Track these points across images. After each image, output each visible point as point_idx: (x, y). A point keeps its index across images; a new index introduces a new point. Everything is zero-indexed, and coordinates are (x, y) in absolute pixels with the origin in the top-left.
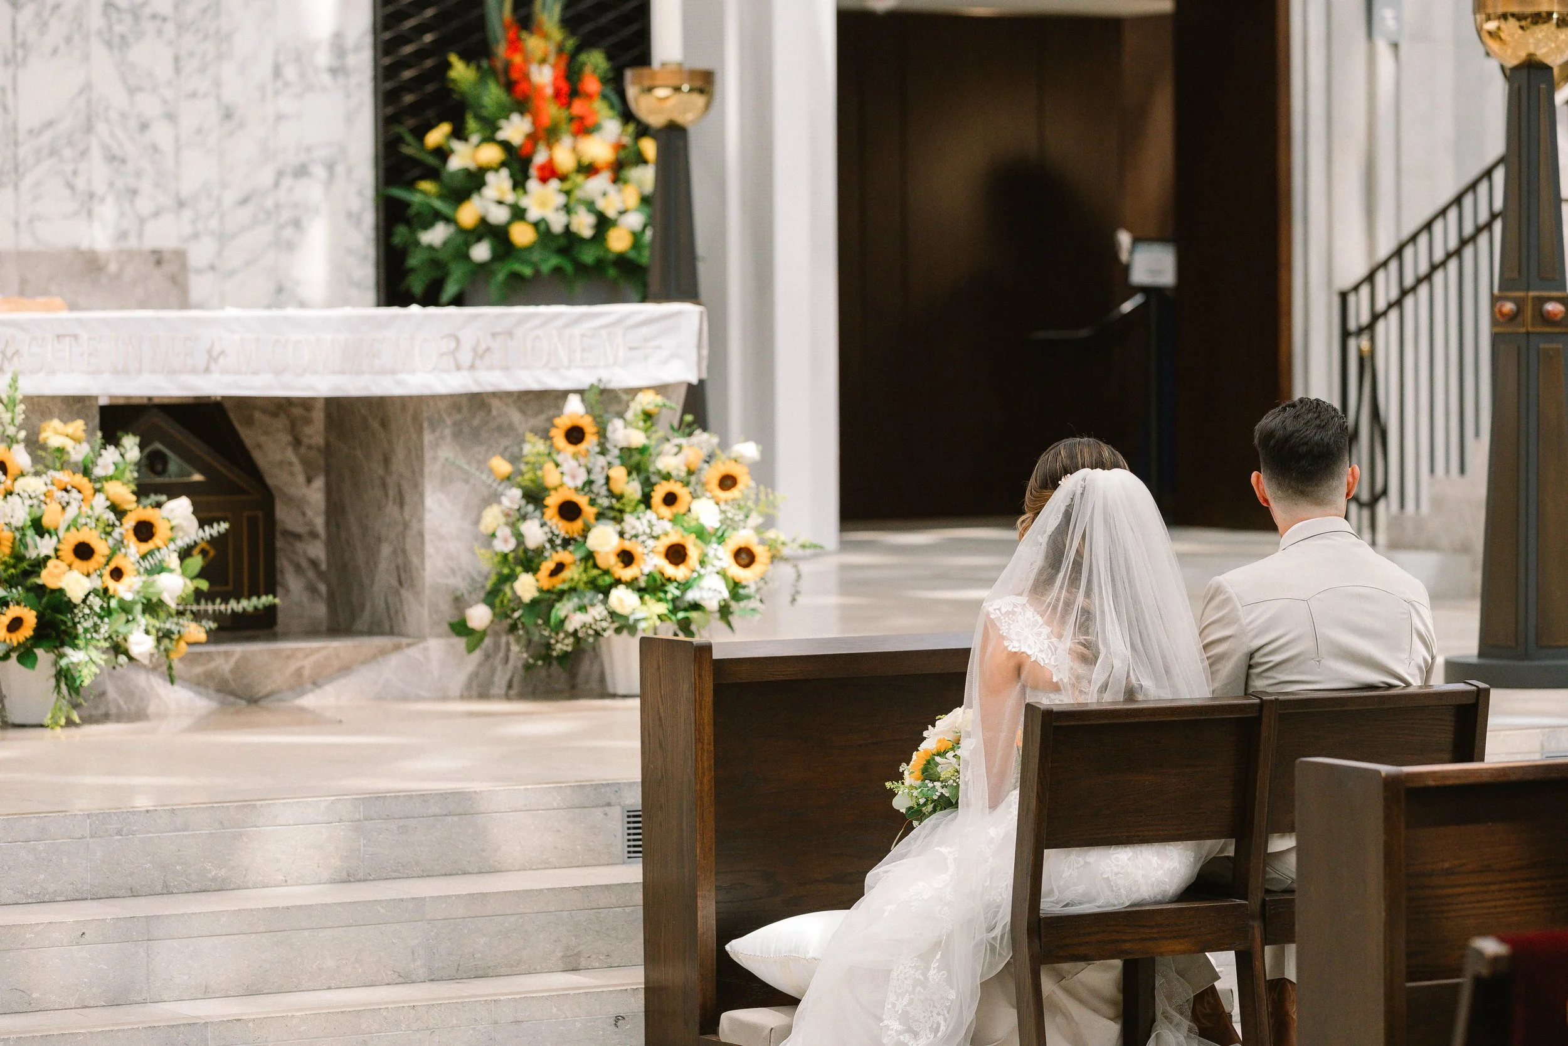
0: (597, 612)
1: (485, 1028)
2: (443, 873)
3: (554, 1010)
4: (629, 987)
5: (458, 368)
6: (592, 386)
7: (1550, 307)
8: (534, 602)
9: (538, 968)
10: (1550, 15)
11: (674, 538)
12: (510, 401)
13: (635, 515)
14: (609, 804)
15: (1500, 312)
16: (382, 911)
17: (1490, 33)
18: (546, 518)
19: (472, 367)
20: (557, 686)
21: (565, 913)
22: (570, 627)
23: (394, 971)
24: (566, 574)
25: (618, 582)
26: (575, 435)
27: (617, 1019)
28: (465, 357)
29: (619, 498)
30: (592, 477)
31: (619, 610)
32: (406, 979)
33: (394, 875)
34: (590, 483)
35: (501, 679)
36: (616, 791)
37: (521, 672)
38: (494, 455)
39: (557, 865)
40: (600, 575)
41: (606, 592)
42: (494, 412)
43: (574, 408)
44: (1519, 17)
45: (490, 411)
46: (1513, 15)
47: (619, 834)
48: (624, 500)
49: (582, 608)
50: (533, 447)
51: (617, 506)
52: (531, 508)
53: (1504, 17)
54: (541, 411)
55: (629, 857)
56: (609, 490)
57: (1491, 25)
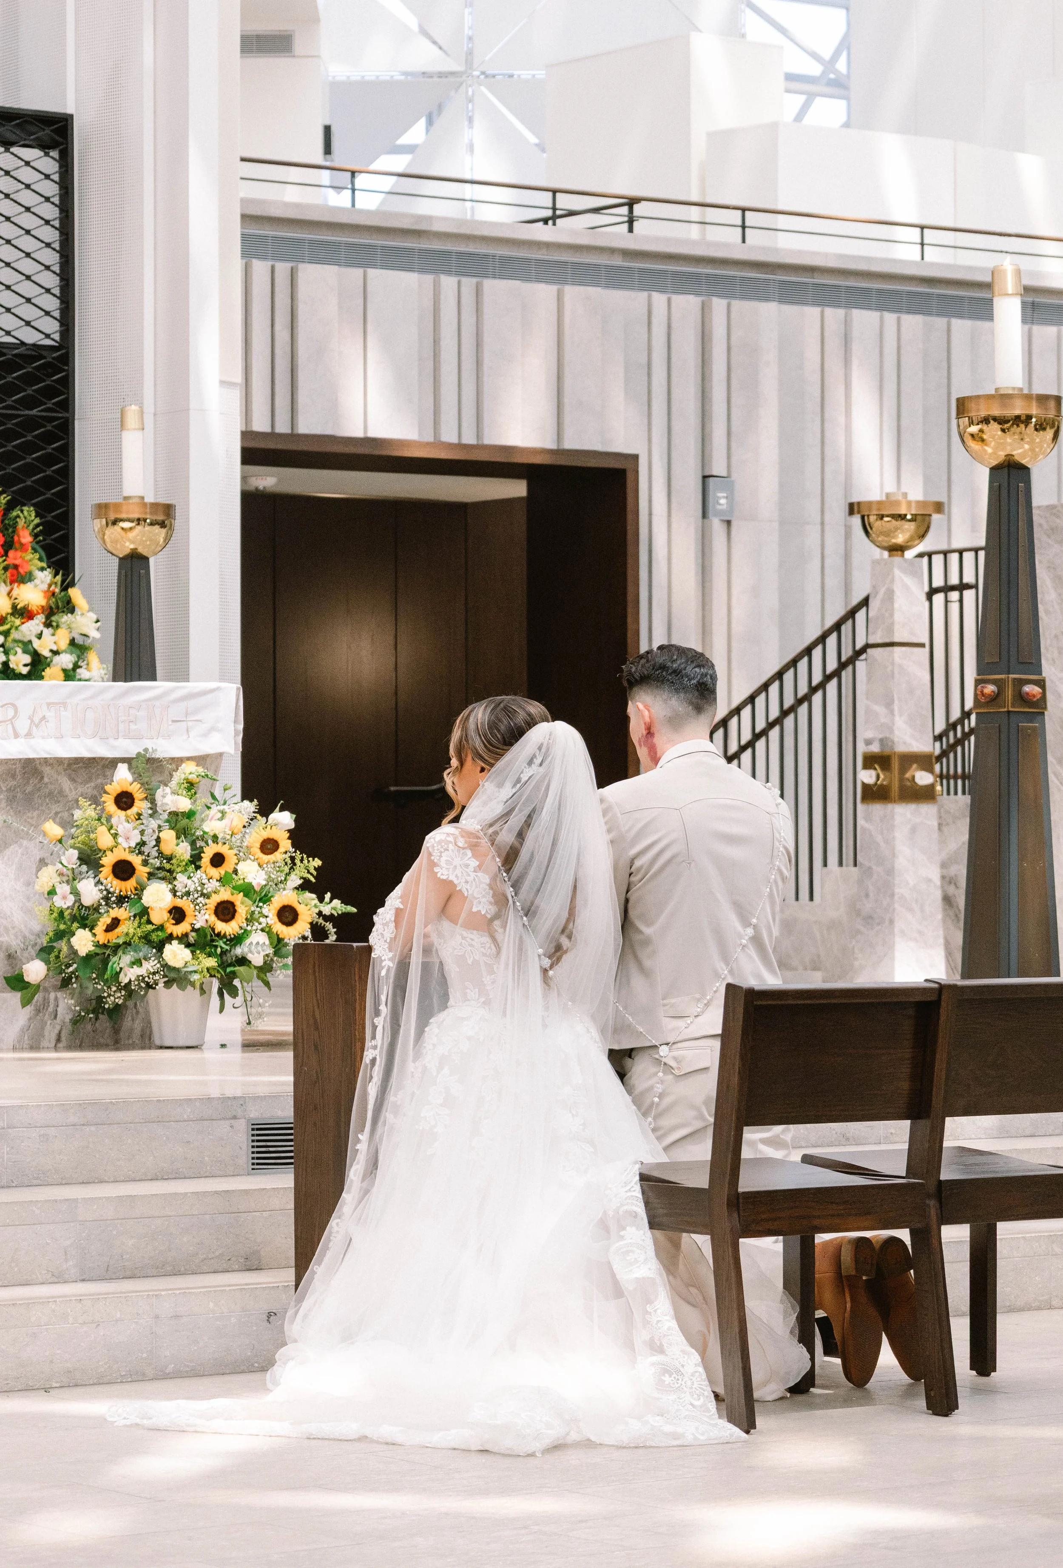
0: (150, 965)
1: (147, 1322)
2: (81, 1181)
3: (211, 1305)
4: (280, 1284)
5: (16, 736)
6: (139, 754)
7: (1027, 688)
8: (89, 957)
9: (182, 1269)
10: (1029, 417)
11: (225, 894)
12: (60, 768)
13: (187, 874)
14: (235, 1117)
15: (982, 692)
16: (37, 1212)
17: (972, 435)
18: (101, 876)
19: (29, 735)
20: (102, 1040)
21: (207, 1217)
22: (124, 980)
23: (48, 1271)
24: (122, 929)
25: (170, 938)
26: (124, 800)
27: (270, 1315)
28: (23, 725)
29: (169, 859)
30: (144, 839)
31: (172, 963)
32: (59, 1278)
33: (35, 1182)
34: (143, 843)
35: (50, 1033)
36: (242, 1105)
37: (69, 1026)
38: (46, 820)
39: (187, 1175)
40: (153, 931)
41: (160, 947)
42: (46, 780)
43: (123, 777)
44: (1001, 421)
45: (42, 778)
46: (995, 419)
47: (244, 1146)
48: (174, 861)
49: (138, 962)
50: (84, 813)
51: (168, 866)
52: (84, 868)
53: (986, 420)
54: (90, 779)
55: (253, 1169)
56: (160, 853)
57: (974, 429)
